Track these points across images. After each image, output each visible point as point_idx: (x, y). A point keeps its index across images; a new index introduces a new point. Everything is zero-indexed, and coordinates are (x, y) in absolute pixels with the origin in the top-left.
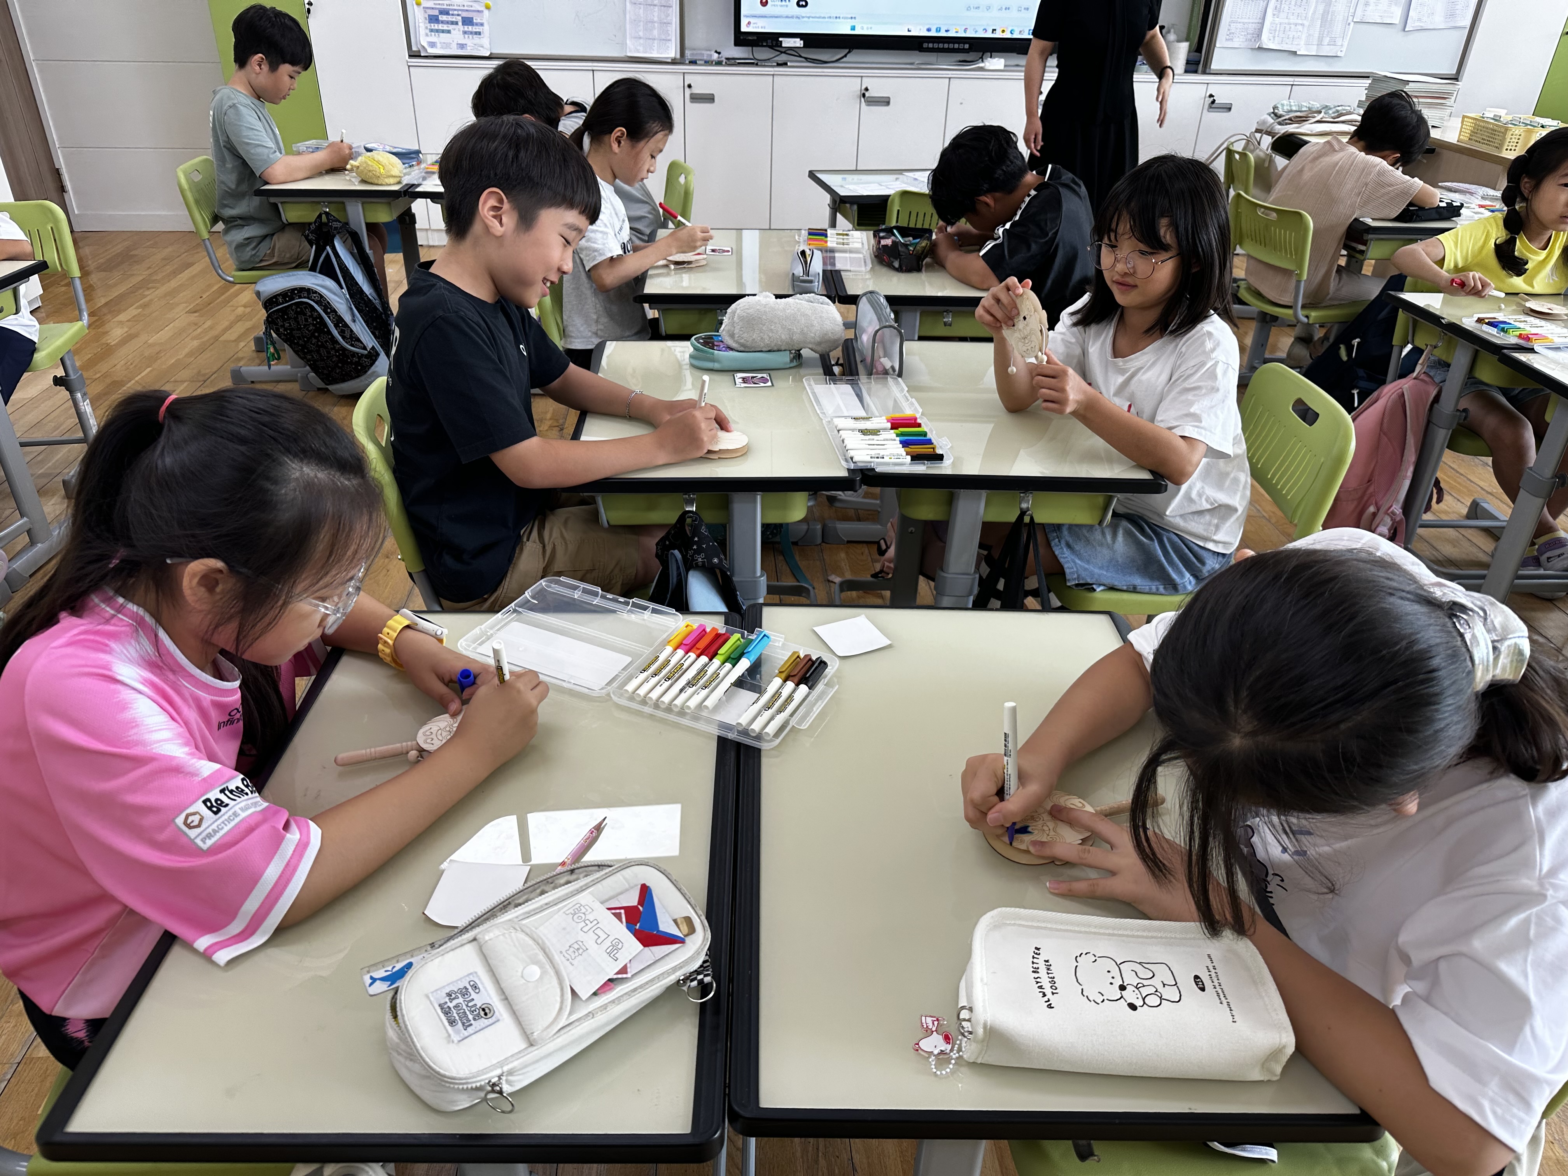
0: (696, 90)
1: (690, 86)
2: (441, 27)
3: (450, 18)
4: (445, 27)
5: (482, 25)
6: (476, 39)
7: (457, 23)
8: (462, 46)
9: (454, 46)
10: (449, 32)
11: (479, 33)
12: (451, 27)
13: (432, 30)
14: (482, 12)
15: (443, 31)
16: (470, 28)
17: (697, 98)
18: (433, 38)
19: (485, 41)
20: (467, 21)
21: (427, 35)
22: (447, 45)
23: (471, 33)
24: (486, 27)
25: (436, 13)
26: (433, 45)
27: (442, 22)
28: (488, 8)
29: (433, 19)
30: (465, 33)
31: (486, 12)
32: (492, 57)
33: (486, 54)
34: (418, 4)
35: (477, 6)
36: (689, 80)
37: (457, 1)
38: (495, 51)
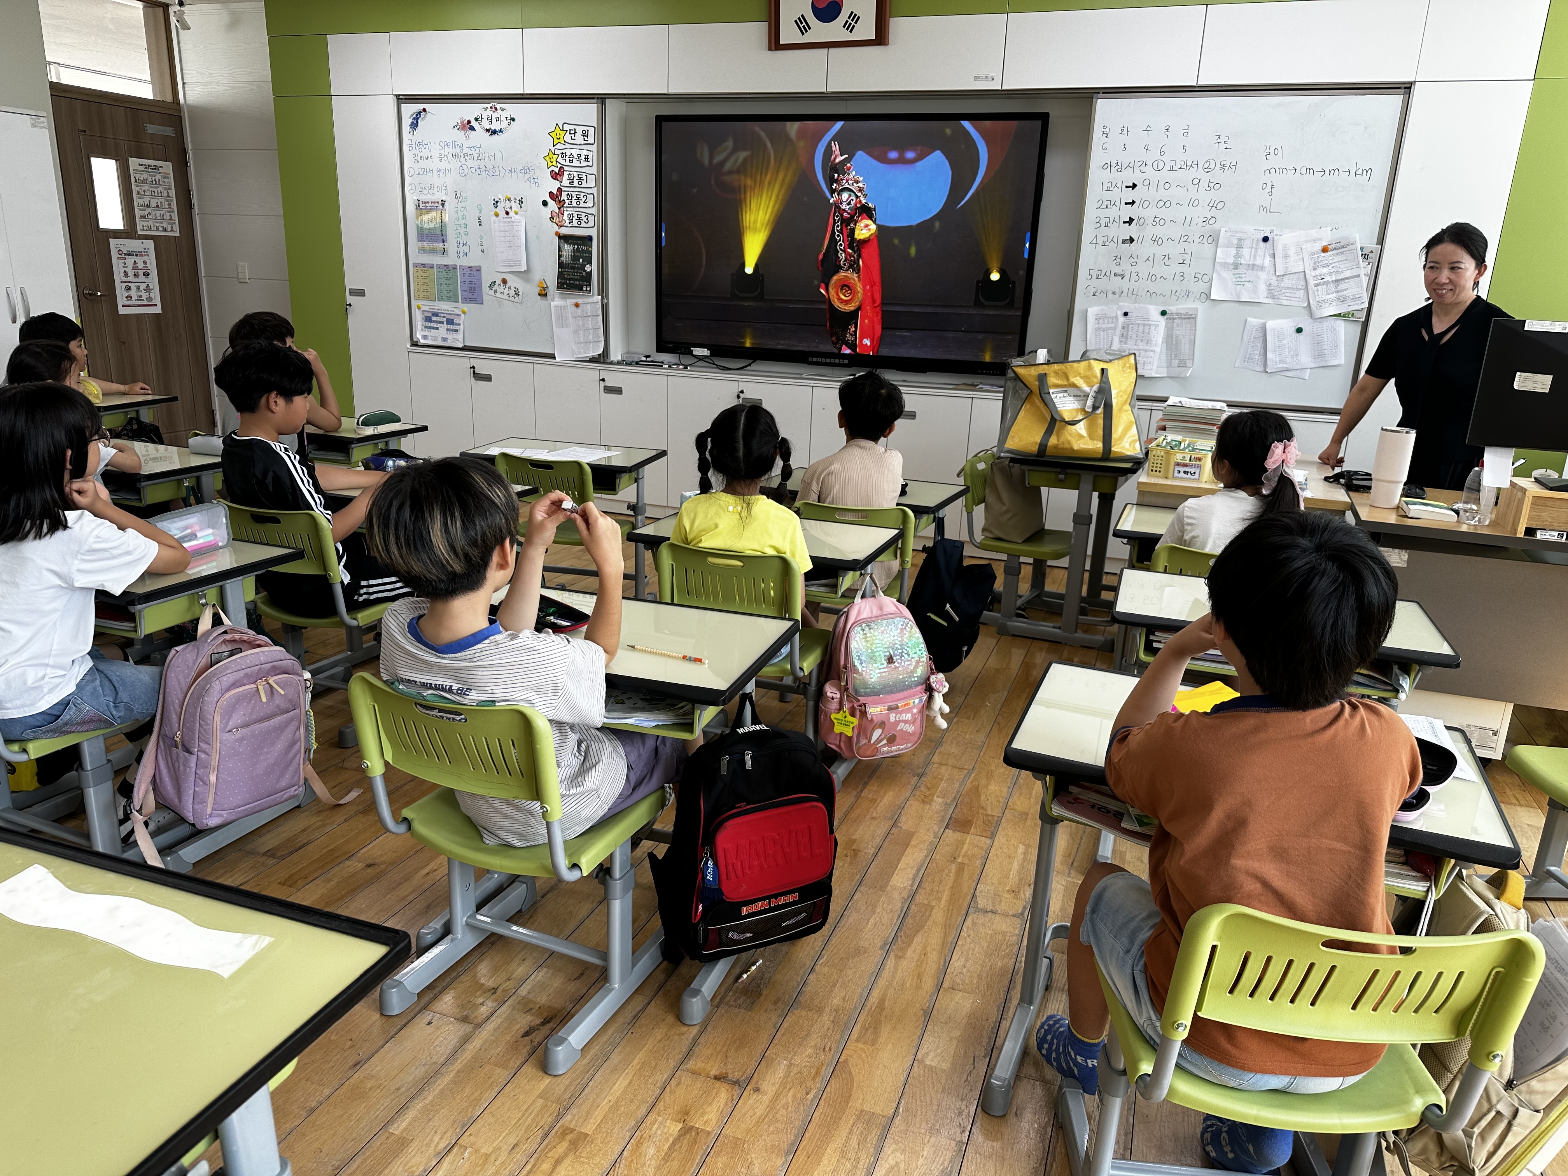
0: (608, 383)
1: (603, 380)
2: (432, 325)
3: (438, 319)
4: (435, 325)
5: (459, 325)
6: (455, 335)
7: (443, 323)
8: (445, 339)
9: (439, 339)
10: (437, 329)
12: (439, 325)
13: (426, 327)
14: (460, 315)
15: (433, 328)
16: (451, 327)
17: (609, 390)
18: (426, 333)
19: (460, 336)
20: (450, 322)
21: (422, 330)
22: (435, 339)
23: (452, 330)
24: (462, 326)
25: (430, 315)
26: (425, 337)
27: (434, 322)
28: (464, 313)
29: (428, 319)
31: (463, 315)
32: (465, 349)
33: (461, 346)
34: (419, 308)
35: (457, 312)
36: (603, 375)
37: (444, 307)
38: (467, 344)
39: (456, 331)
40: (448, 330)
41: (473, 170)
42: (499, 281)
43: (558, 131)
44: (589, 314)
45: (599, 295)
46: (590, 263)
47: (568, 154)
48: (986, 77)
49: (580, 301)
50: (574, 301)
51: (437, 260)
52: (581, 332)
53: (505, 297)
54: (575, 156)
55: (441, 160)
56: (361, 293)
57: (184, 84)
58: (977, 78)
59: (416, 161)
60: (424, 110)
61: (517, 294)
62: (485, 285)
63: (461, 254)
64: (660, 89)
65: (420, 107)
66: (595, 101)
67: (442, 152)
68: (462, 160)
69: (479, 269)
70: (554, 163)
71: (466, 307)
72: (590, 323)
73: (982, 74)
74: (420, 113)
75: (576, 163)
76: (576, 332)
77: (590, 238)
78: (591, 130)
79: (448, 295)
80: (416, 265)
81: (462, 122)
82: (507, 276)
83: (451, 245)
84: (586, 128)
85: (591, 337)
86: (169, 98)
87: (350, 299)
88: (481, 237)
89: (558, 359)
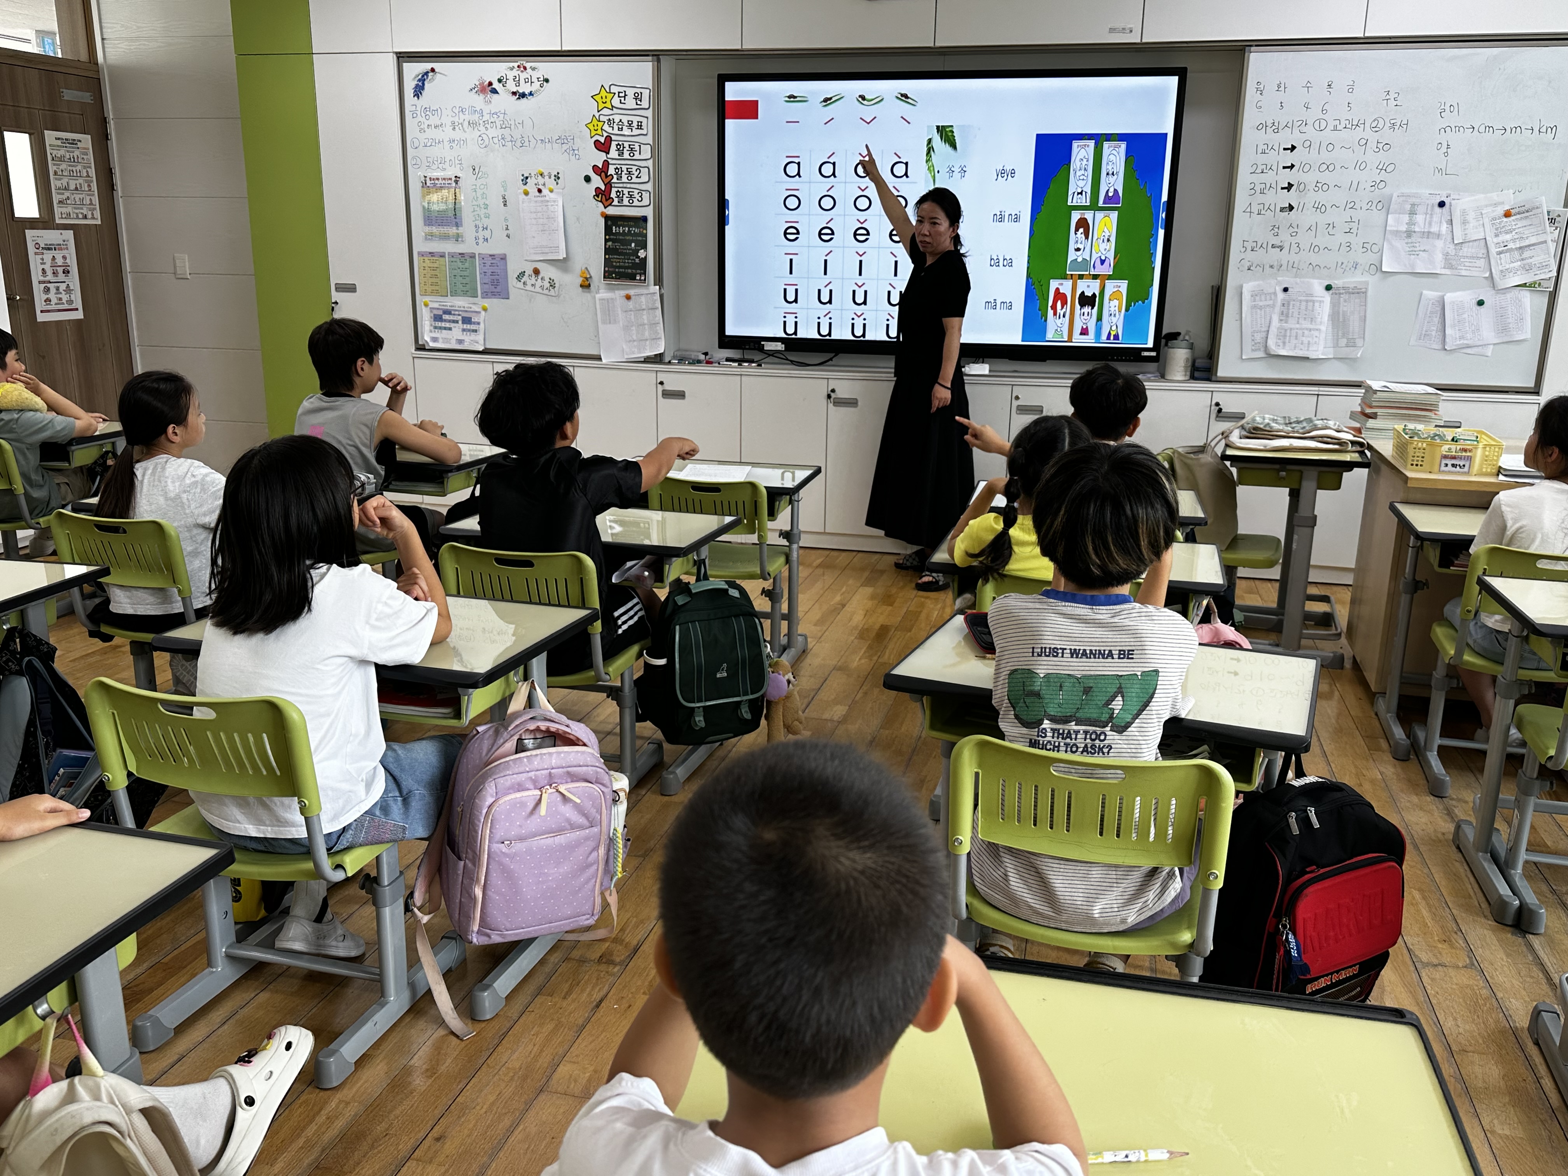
0: (667, 387)
1: (662, 383)
2: (443, 324)
3: (451, 318)
4: (448, 325)
5: (479, 323)
6: (473, 336)
7: (457, 322)
8: (460, 342)
9: (454, 341)
10: (450, 329)
12: (452, 325)
13: (435, 328)
14: (479, 312)
15: (445, 328)
16: (469, 327)
17: (667, 394)
18: (436, 334)
19: (480, 337)
21: (431, 331)
22: (447, 340)
23: (469, 330)
24: (482, 325)
25: (441, 313)
26: (435, 340)
27: (445, 321)
28: (485, 310)
29: (437, 318)
31: (483, 313)
32: (486, 352)
33: (481, 349)
34: (426, 305)
35: (475, 308)
36: (661, 377)
37: (460, 303)
38: (488, 347)
39: (476, 331)
40: (464, 330)
41: (496, 140)
42: (529, 271)
43: (603, 93)
44: (644, 307)
45: (655, 285)
46: (645, 247)
47: (617, 121)
48: (1124, 29)
49: (632, 292)
50: (624, 293)
51: (449, 247)
52: (634, 328)
53: (538, 289)
54: (626, 124)
55: (454, 129)
56: (351, 288)
57: (103, 39)
58: (1112, 30)
59: (422, 131)
60: (433, 70)
61: (553, 286)
62: (512, 275)
63: (481, 241)
64: (732, 43)
65: (428, 66)
66: (650, 58)
67: (456, 119)
68: (482, 128)
69: (504, 258)
70: (599, 132)
71: (486, 303)
72: (645, 317)
73: (1119, 25)
74: (426, 73)
75: (626, 131)
76: (627, 328)
77: (645, 219)
78: (646, 93)
79: (465, 289)
80: (421, 254)
81: (482, 84)
82: (539, 266)
83: (467, 229)
84: (639, 91)
85: (647, 334)
86: (84, 56)
87: (336, 296)
88: (506, 220)
89: (604, 361)
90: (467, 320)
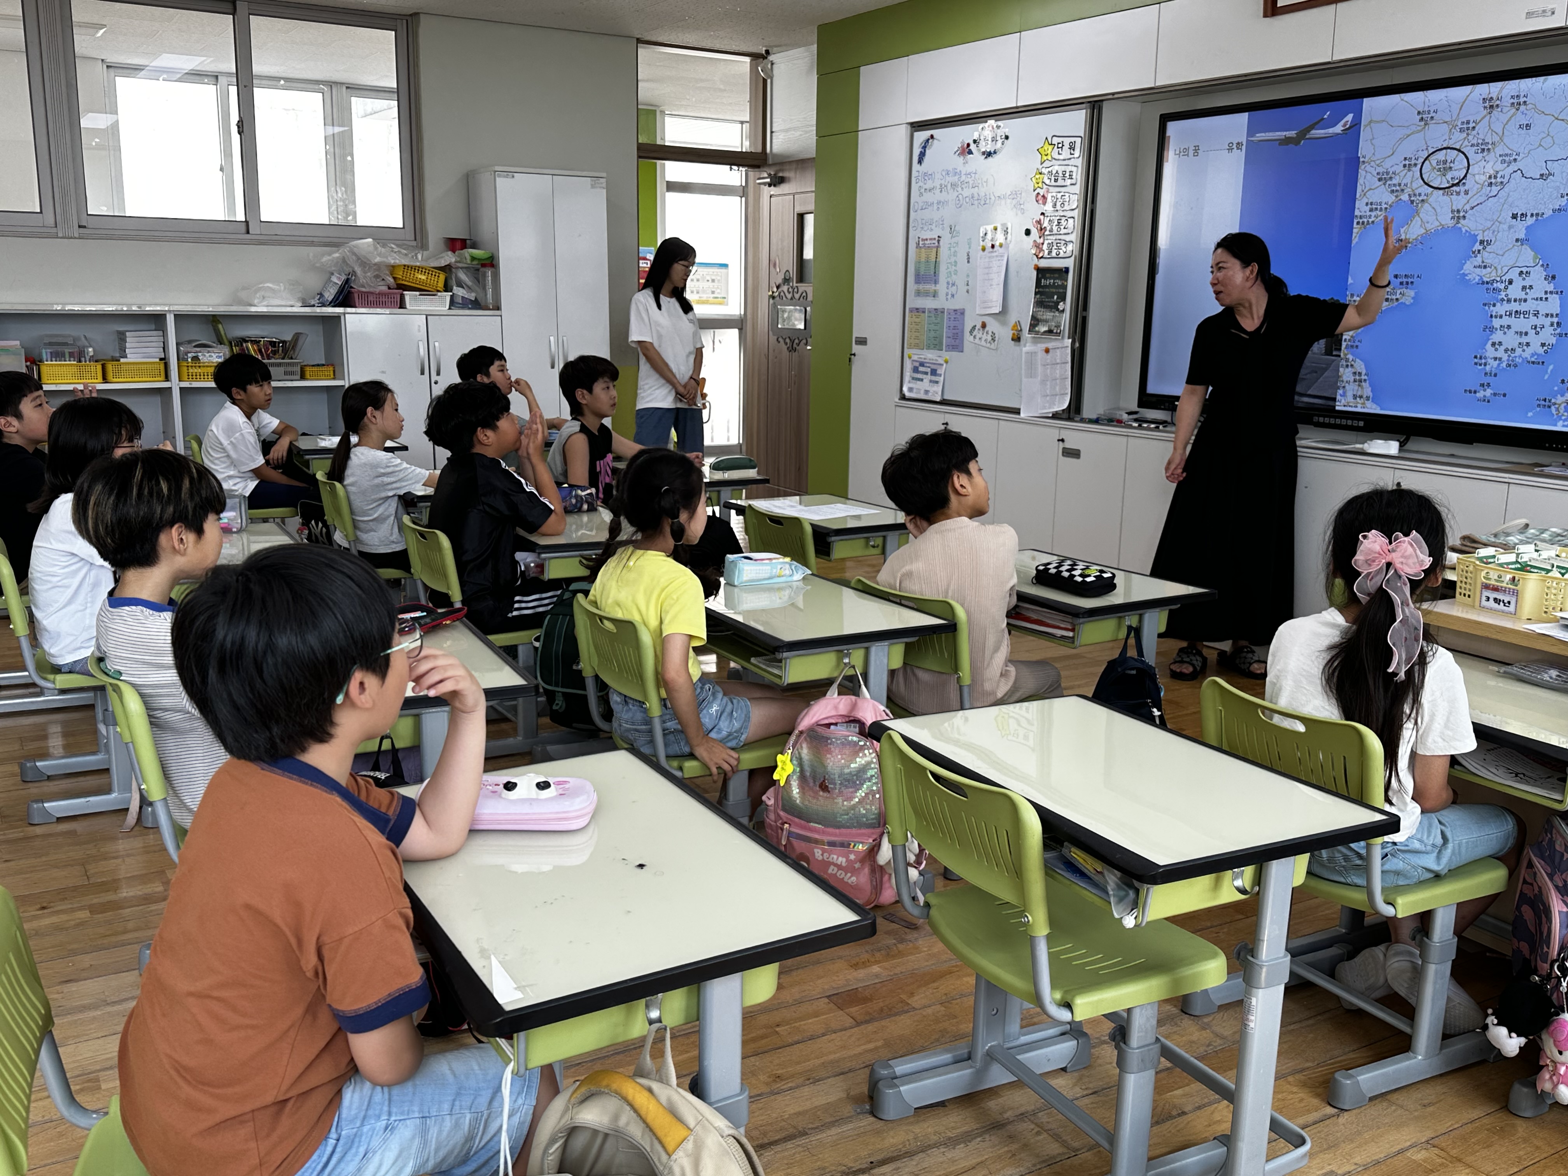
0: (1068, 445)
1: (1063, 440)
2: (919, 376)
3: (924, 369)
4: (921, 376)
5: (940, 375)
6: (936, 387)
7: (926, 373)
8: (927, 392)
9: (922, 392)
10: (922, 380)
11: (937, 382)
12: (924, 376)
13: (913, 378)
14: (942, 365)
15: (919, 379)
16: (934, 378)
17: (1066, 452)
18: (913, 385)
21: (909, 382)
22: (919, 391)
23: (934, 381)
24: (942, 377)
25: (917, 364)
26: (911, 390)
27: (920, 372)
28: (947, 362)
29: (915, 370)
30: (931, 381)
31: (944, 365)
32: (944, 402)
33: (938, 399)
34: (910, 358)
35: (941, 361)
36: (1064, 434)
37: (930, 355)
38: (945, 397)
41: (967, 200)
42: (979, 326)
43: (1047, 146)
44: (1058, 361)
45: (1069, 338)
46: (1063, 299)
47: (1054, 172)
48: (1544, 11)
49: (1050, 345)
50: (1043, 346)
51: (929, 303)
52: (1048, 383)
53: (983, 343)
54: (1061, 174)
55: (941, 191)
56: (862, 341)
57: (772, 132)
58: (1529, 15)
59: (921, 194)
60: (932, 137)
61: (993, 340)
62: (968, 328)
63: (950, 296)
64: (1147, 83)
65: (926, 134)
66: (1084, 106)
67: (943, 182)
68: (959, 189)
69: (962, 312)
70: (1040, 185)
71: (947, 355)
72: (1058, 372)
73: (1538, 7)
74: (928, 140)
75: (1060, 182)
76: (1043, 382)
77: (1067, 270)
78: (1078, 140)
79: (935, 343)
80: (911, 310)
81: (962, 147)
82: (987, 320)
83: (942, 285)
84: (1073, 140)
85: (1058, 388)
86: (759, 150)
87: (856, 349)
88: (968, 276)
89: (1022, 415)
90: (934, 372)
